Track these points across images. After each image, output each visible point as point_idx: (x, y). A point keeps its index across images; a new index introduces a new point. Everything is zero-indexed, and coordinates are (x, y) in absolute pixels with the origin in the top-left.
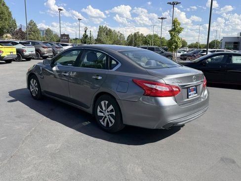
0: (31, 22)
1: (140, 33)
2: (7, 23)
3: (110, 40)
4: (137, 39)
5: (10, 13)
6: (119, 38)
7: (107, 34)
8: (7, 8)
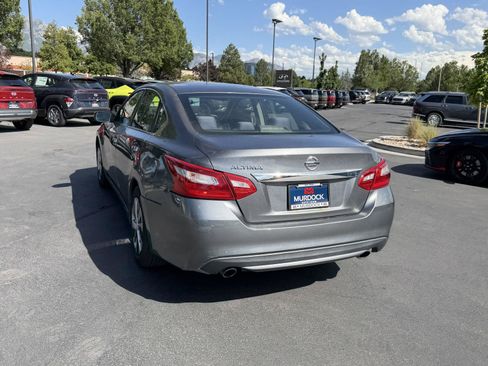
0: (231, 47)
1: (459, 65)
2: (175, 50)
3: (381, 80)
4: (452, 79)
5: (183, 32)
6: (404, 75)
7: (376, 68)
8: (179, 23)
